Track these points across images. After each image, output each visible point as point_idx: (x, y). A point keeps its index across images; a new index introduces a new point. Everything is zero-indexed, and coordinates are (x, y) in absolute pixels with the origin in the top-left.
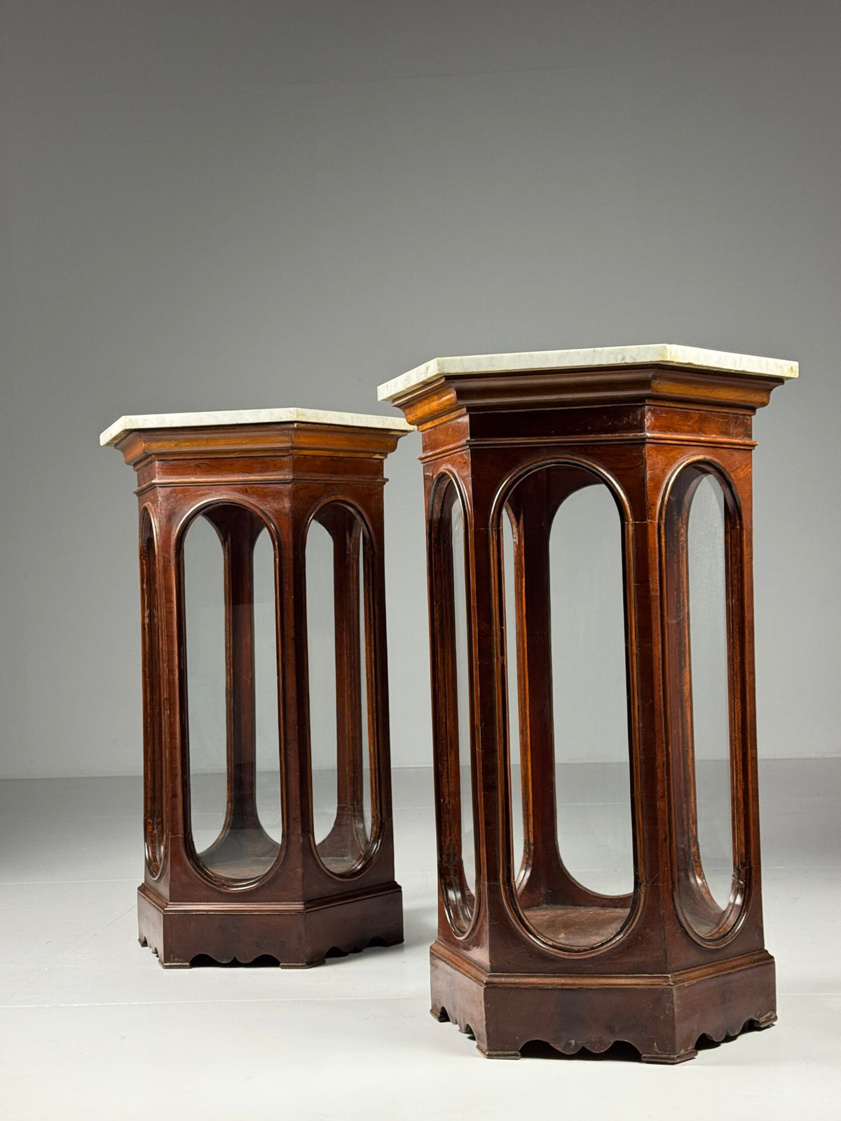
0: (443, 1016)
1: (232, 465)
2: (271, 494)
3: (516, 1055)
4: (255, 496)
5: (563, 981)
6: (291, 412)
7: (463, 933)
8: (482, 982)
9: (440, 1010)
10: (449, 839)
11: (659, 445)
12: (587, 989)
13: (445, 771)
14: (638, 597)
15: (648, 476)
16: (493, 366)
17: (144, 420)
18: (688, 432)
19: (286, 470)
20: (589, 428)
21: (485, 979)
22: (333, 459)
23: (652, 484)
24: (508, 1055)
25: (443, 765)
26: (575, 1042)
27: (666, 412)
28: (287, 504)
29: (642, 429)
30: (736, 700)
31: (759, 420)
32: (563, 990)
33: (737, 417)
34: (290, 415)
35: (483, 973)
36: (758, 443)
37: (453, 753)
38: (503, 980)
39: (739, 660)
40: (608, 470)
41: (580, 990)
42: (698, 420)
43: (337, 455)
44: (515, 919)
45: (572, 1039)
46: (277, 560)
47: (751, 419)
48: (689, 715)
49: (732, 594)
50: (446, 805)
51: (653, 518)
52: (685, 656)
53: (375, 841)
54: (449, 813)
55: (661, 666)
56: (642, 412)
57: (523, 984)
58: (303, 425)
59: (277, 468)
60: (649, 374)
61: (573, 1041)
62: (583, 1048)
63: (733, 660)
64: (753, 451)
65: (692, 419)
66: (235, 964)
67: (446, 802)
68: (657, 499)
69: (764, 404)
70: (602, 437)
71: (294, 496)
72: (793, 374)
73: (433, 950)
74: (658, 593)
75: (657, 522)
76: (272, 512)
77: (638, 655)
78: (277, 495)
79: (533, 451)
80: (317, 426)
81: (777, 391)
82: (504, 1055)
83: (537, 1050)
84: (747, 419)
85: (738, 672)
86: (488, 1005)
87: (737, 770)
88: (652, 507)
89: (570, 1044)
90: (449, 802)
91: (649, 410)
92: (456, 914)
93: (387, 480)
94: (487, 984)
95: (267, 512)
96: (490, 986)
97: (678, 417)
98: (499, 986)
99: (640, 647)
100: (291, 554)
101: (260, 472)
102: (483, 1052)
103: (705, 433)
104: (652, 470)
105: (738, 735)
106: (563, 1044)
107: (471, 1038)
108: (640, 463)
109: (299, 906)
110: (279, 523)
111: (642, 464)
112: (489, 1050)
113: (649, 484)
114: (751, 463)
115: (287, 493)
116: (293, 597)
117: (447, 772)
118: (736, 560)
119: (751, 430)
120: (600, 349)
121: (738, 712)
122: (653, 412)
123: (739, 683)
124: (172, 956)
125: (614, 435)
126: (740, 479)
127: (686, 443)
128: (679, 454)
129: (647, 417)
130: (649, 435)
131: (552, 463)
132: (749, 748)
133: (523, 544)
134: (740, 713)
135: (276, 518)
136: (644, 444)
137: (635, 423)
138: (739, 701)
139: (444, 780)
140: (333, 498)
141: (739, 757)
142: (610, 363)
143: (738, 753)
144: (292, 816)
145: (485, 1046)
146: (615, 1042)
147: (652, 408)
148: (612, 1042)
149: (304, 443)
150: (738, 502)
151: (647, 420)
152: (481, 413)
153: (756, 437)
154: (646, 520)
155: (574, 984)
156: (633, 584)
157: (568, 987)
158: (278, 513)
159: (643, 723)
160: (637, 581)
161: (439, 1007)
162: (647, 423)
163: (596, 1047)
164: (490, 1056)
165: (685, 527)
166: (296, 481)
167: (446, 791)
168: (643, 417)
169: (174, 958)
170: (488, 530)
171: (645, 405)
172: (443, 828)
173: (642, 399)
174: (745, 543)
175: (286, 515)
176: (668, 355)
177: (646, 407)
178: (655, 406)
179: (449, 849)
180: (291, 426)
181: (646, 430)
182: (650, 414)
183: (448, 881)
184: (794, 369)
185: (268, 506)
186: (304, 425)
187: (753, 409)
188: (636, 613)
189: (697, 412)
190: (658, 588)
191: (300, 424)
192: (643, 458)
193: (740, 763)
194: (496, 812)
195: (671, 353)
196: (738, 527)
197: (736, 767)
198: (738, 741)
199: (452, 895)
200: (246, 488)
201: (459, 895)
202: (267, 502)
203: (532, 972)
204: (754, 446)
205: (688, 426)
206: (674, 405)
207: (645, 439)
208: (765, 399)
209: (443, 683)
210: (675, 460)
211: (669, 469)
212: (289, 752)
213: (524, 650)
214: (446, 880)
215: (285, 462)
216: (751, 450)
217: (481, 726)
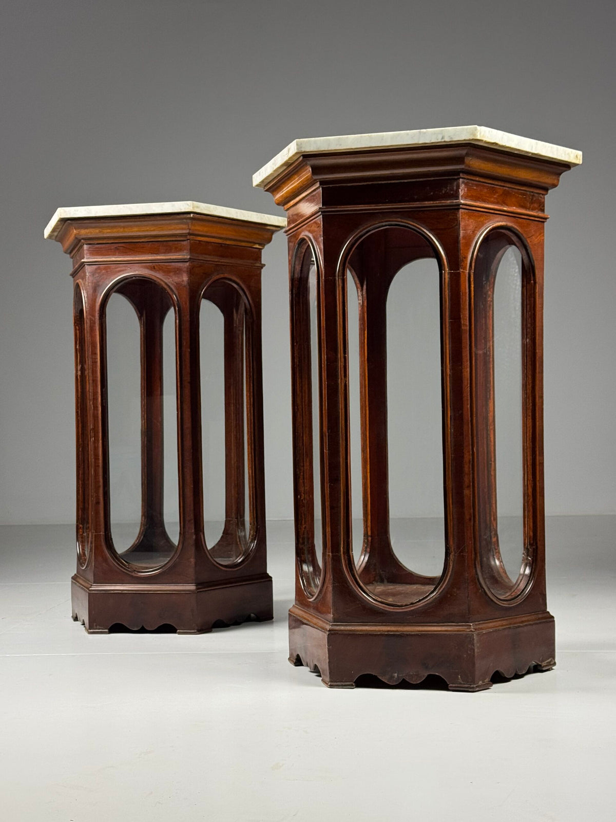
0: (298, 662)
1: (144, 247)
2: (173, 270)
3: (352, 685)
4: (161, 272)
5: (389, 628)
6: (188, 205)
7: (313, 596)
8: (326, 630)
9: (295, 657)
10: (304, 526)
11: (470, 211)
12: (407, 635)
13: (302, 474)
14: (452, 330)
15: (461, 235)
16: (341, 145)
17: (75, 210)
18: (493, 203)
19: (185, 251)
20: (416, 197)
21: (328, 627)
22: (221, 246)
23: (464, 241)
24: (345, 685)
25: (300, 470)
26: (398, 675)
27: (477, 185)
28: (185, 278)
29: (457, 197)
30: (528, 417)
31: (551, 199)
32: (388, 636)
33: (533, 196)
34: (188, 207)
35: (327, 624)
36: (549, 217)
37: (308, 460)
38: (342, 628)
39: (531, 386)
40: (431, 230)
41: (402, 636)
42: (501, 195)
43: (225, 242)
44: (352, 581)
45: (395, 673)
46: (177, 321)
47: (544, 198)
48: (492, 436)
49: (526, 334)
50: (302, 500)
51: (465, 268)
52: (490, 390)
53: (252, 541)
54: (304, 506)
55: (469, 385)
56: (457, 184)
57: (358, 631)
58: (197, 216)
59: (178, 250)
60: (463, 152)
61: (396, 674)
62: (404, 679)
63: (526, 386)
64: (545, 223)
65: (497, 193)
66: (143, 631)
67: (302, 498)
68: (467, 253)
69: (554, 186)
70: (425, 204)
71: (191, 272)
72: (578, 161)
73: (291, 612)
74: (468, 328)
75: (468, 271)
76: (172, 284)
77: (451, 376)
78: (178, 271)
79: (372, 215)
80: (209, 217)
81: (564, 176)
82: (342, 685)
83: (368, 681)
84: (541, 197)
85: (530, 395)
86: (331, 647)
87: (528, 472)
88: (464, 260)
89: (394, 677)
90: (304, 498)
91: (463, 182)
92: (309, 583)
93: (264, 265)
94: (330, 631)
95: (170, 285)
96: (332, 632)
97: (486, 190)
98: (339, 632)
99: (452, 369)
100: (188, 317)
101: (165, 253)
102: (326, 684)
103: (507, 205)
104: (465, 230)
105: (529, 444)
106: (387, 677)
107: (317, 676)
108: (455, 225)
109: (192, 587)
110: (179, 293)
111: (456, 225)
112: (331, 682)
113: (462, 241)
114: (544, 232)
115: (185, 269)
116: (189, 350)
117: (304, 475)
118: (530, 308)
119: (544, 206)
120: (424, 130)
121: (529, 427)
122: (466, 184)
123: (531, 404)
124: (95, 624)
125: (435, 202)
126: (535, 245)
127: (492, 211)
128: (486, 219)
129: (461, 188)
130: (462, 201)
131: (386, 225)
132: (538, 455)
133: (366, 304)
134: (531, 427)
135: (177, 289)
136: (458, 209)
137: (452, 192)
138: (530, 418)
139: (301, 481)
140: (222, 276)
141: (530, 463)
142: (433, 141)
143: (529, 459)
144: (187, 518)
145: (328, 679)
146: (429, 676)
147: (466, 181)
148: (426, 675)
149: (199, 231)
150: (532, 261)
151: (461, 191)
152: (331, 186)
153: (548, 212)
154: (459, 270)
155: (397, 631)
156: (447, 320)
157: (392, 633)
158: (178, 285)
159: (454, 428)
160: (451, 318)
161: (295, 655)
162: (461, 193)
163: (414, 679)
164: (331, 686)
165: (492, 290)
166: (192, 260)
167: (302, 489)
168: (458, 187)
169: (96, 626)
170: (335, 279)
171: (459, 179)
172: (300, 518)
173: (456, 173)
174: (537, 294)
175: (185, 286)
176: (478, 134)
177: (461, 180)
178: (468, 179)
179: (304, 534)
180: (189, 216)
181: (460, 197)
182: (463, 186)
183: (303, 559)
184: (579, 157)
185: (171, 280)
186: (199, 216)
187: (546, 190)
188: (450, 343)
189: (502, 188)
190: (468, 324)
191: (195, 215)
192: (457, 221)
193: (530, 467)
194: (339, 500)
195: (480, 133)
196: (532, 282)
197: (527, 469)
198: (528, 450)
199: (305, 568)
200: (154, 266)
201: (311, 569)
202: (170, 276)
203: (364, 623)
204: (546, 219)
205: (494, 198)
206: (484, 180)
207: (459, 205)
208: (555, 182)
209: (301, 406)
210: (483, 224)
211: (478, 231)
212: (186, 470)
213: (365, 387)
214: (301, 557)
215: (184, 246)
216: (544, 222)
217: (328, 432)
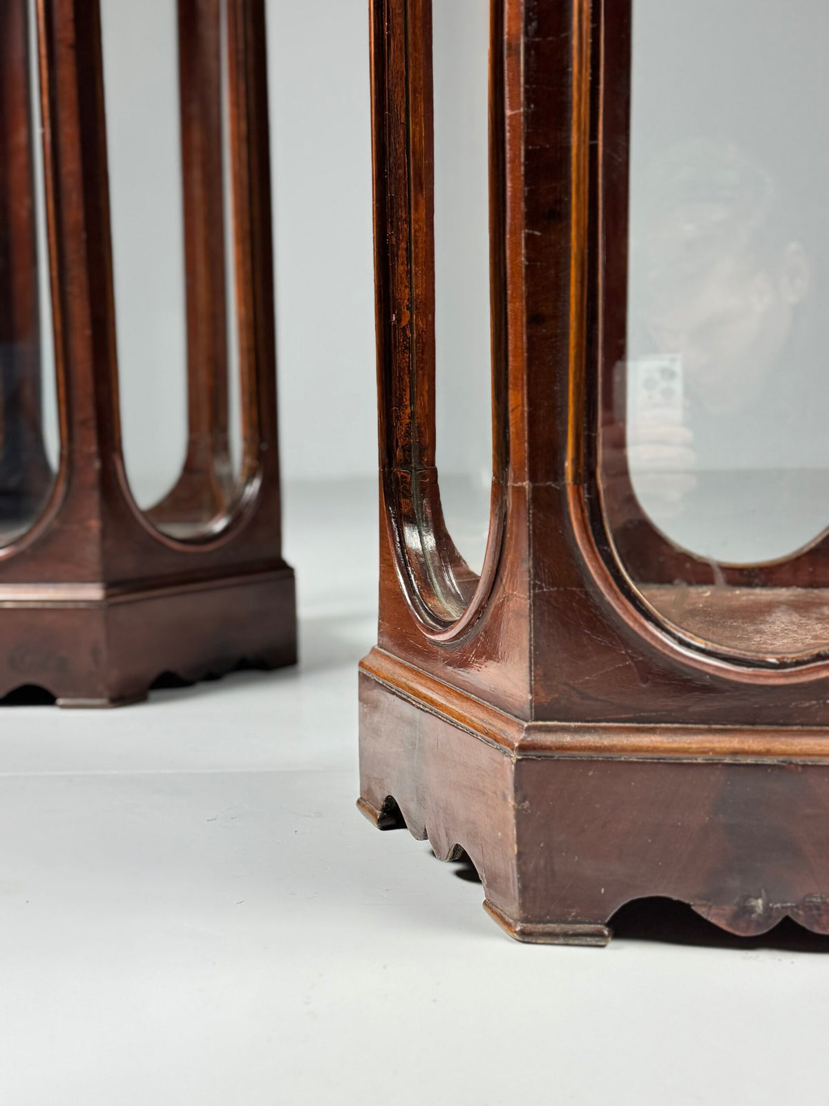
0: (391, 817)
3: (600, 935)
7: (447, 625)
8: (510, 745)
9: (382, 803)
12: (805, 766)
13: (403, 245)
21: (517, 736)
24: (577, 935)
26: (765, 904)
32: (736, 768)
35: (508, 721)
38: (567, 739)
41: (786, 768)
45: (757, 898)
50: (404, 329)
53: (249, 479)
54: (409, 348)
57: (623, 750)
61: (760, 902)
62: (789, 920)
67: (404, 323)
73: (369, 669)
82: (566, 935)
86: (527, 804)
89: (751, 910)
90: (410, 323)
92: (427, 586)
94: (522, 748)
96: (532, 754)
98: (557, 755)
102: (508, 925)
106: (729, 909)
109: (93, 592)
112: (525, 920)
117: (408, 250)
139: (401, 269)
144: (78, 416)
145: (513, 909)
155: (768, 753)
157: (750, 760)
161: (380, 797)
163: (825, 920)
164: (526, 937)
167: (403, 294)
179: (408, 434)
183: (405, 510)
194: (560, 287)
199: (412, 538)
201: (430, 541)
203: (645, 720)
214: (400, 506)
217: (526, 34)
